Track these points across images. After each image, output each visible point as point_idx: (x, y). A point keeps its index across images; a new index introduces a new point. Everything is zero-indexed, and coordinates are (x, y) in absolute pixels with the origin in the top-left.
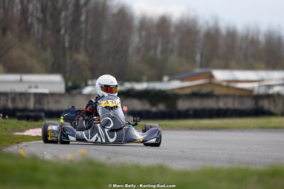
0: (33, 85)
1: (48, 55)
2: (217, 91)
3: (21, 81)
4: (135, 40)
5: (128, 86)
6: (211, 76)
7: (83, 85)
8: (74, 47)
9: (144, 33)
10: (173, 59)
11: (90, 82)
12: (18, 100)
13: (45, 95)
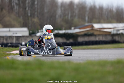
0: (15, 33)
1: (21, 19)
2: (96, 33)
3: (10, 31)
4: (59, 12)
5: (56, 32)
6: (93, 27)
7: (37, 32)
8: (33, 15)
9: (63, 9)
10: (76, 20)
11: (40, 31)
12: (8, 39)
13: (20, 37)
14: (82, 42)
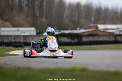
0: (23, 32)
1: (30, 20)
2: (99, 33)
3: (18, 30)
5: (62, 31)
6: (97, 27)
7: (44, 31)
8: (41, 16)
9: (70, 10)
10: (82, 21)
12: (16, 38)
13: (28, 36)
14: (87, 42)
